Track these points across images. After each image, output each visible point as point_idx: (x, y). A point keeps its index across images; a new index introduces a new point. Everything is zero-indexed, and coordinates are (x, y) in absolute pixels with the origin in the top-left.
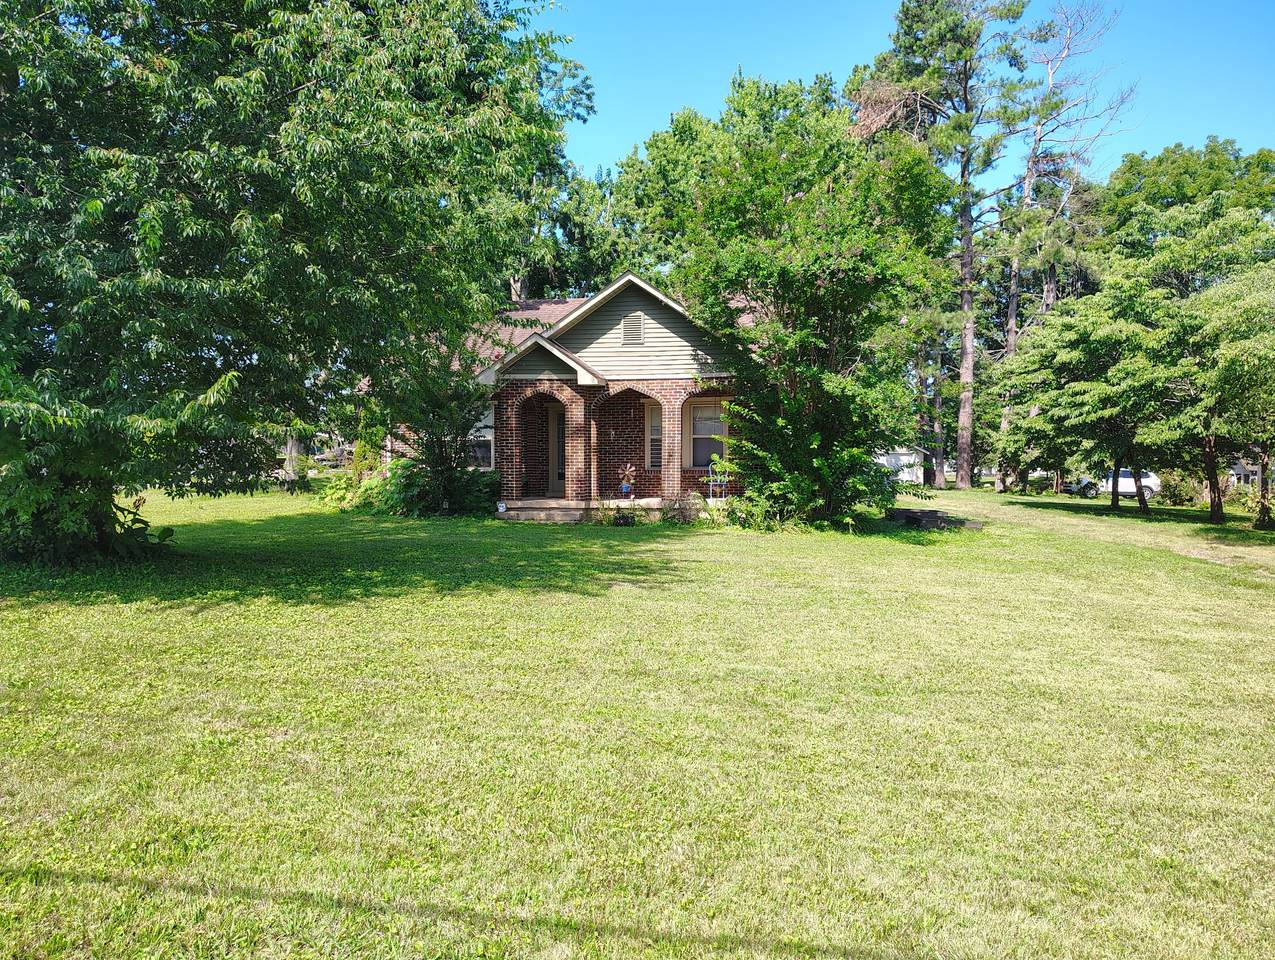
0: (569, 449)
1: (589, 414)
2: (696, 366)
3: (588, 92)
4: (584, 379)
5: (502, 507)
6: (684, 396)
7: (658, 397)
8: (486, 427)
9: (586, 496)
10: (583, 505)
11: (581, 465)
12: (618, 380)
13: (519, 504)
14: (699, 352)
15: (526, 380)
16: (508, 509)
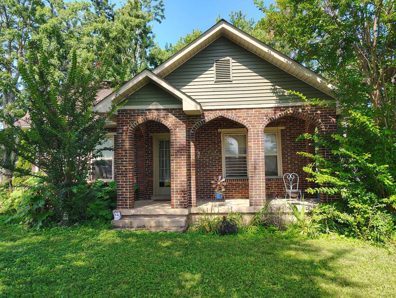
0: (173, 165)
1: (189, 137)
2: (275, 98)
3: (161, 8)
4: (188, 106)
5: (117, 216)
6: (266, 122)
7: (245, 123)
8: (106, 149)
9: (187, 204)
10: (186, 212)
11: (184, 179)
12: (211, 110)
13: (133, 212)
14: (277, 87)
15: (138, 110)
16: (123, 217)
